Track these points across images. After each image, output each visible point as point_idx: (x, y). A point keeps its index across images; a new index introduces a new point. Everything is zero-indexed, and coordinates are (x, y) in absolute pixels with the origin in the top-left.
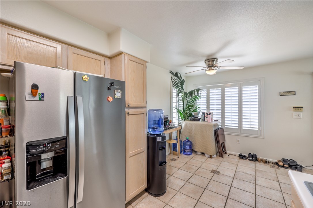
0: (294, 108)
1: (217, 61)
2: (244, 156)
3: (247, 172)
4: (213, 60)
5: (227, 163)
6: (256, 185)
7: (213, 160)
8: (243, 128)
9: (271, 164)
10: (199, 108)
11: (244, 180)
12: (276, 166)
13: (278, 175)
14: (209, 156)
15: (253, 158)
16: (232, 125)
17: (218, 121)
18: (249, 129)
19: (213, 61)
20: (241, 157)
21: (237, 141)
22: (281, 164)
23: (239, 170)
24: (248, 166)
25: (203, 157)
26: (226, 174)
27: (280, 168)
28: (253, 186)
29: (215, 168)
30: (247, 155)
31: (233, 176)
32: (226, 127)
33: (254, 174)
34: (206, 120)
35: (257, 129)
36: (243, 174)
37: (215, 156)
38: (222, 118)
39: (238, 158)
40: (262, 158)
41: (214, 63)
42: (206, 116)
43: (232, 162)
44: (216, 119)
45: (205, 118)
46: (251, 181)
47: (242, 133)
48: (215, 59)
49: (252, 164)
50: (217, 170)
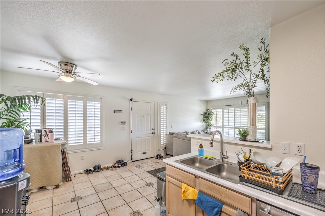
0: (122, 122)
1: (76, 68)
2: (91, 171)
3: (102, 183)
4: (72, 65)
5: (80, 184)
6: (115, 188)
7: (62, 188)
8: (88, 143)
9: (111, 169)
10: (25, 123)
11: (105, 190)
12: (114, 168)
13: (119, 174)
14: (54, 187)
15: (98, 168)
16: (77, 141)
17: (60, 139)
18: (93, 142)
19: (72, 67)
20: (88, 172)
21: (82, 157)
22: (117, 165)
23: (95, 185)
24: (98, 178)
25: (46, 192)
26: (88, 194)
27: (117, 169)
28: (113, 190)
29: (72, 196)
30: (92, 169)
31: (95, 192)
32: (69, 145)
33: (107, 181)
34: (43, 140)
35: (99, 142)
36: (100, 185)
37: (62, 183)
38: (64, 135)
39: (85, 175)
40: (103, 166)
41: (72, 69)
42: (43, 135)
43: (84, 181)
44: (57, 137)
45: (43, 137)
46: (110, 188)
47: (86, 148)
48: (74, 65)
49: (100, 174)
50: (77, 196)
